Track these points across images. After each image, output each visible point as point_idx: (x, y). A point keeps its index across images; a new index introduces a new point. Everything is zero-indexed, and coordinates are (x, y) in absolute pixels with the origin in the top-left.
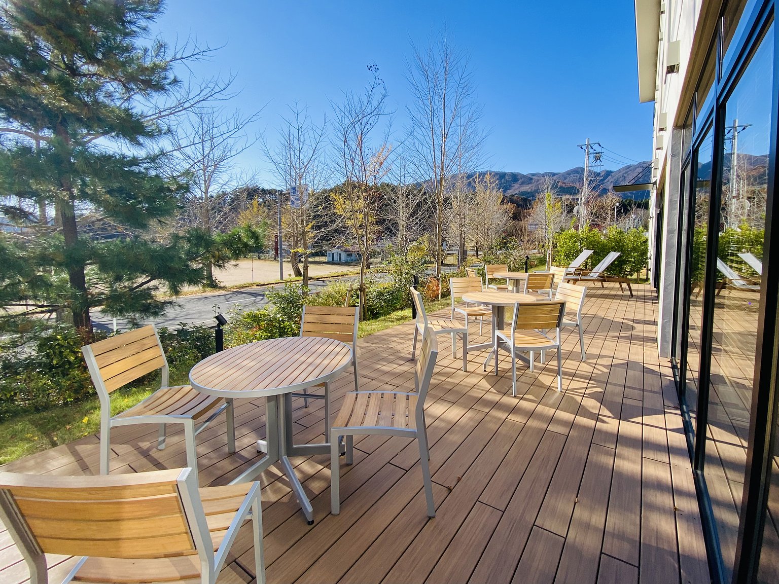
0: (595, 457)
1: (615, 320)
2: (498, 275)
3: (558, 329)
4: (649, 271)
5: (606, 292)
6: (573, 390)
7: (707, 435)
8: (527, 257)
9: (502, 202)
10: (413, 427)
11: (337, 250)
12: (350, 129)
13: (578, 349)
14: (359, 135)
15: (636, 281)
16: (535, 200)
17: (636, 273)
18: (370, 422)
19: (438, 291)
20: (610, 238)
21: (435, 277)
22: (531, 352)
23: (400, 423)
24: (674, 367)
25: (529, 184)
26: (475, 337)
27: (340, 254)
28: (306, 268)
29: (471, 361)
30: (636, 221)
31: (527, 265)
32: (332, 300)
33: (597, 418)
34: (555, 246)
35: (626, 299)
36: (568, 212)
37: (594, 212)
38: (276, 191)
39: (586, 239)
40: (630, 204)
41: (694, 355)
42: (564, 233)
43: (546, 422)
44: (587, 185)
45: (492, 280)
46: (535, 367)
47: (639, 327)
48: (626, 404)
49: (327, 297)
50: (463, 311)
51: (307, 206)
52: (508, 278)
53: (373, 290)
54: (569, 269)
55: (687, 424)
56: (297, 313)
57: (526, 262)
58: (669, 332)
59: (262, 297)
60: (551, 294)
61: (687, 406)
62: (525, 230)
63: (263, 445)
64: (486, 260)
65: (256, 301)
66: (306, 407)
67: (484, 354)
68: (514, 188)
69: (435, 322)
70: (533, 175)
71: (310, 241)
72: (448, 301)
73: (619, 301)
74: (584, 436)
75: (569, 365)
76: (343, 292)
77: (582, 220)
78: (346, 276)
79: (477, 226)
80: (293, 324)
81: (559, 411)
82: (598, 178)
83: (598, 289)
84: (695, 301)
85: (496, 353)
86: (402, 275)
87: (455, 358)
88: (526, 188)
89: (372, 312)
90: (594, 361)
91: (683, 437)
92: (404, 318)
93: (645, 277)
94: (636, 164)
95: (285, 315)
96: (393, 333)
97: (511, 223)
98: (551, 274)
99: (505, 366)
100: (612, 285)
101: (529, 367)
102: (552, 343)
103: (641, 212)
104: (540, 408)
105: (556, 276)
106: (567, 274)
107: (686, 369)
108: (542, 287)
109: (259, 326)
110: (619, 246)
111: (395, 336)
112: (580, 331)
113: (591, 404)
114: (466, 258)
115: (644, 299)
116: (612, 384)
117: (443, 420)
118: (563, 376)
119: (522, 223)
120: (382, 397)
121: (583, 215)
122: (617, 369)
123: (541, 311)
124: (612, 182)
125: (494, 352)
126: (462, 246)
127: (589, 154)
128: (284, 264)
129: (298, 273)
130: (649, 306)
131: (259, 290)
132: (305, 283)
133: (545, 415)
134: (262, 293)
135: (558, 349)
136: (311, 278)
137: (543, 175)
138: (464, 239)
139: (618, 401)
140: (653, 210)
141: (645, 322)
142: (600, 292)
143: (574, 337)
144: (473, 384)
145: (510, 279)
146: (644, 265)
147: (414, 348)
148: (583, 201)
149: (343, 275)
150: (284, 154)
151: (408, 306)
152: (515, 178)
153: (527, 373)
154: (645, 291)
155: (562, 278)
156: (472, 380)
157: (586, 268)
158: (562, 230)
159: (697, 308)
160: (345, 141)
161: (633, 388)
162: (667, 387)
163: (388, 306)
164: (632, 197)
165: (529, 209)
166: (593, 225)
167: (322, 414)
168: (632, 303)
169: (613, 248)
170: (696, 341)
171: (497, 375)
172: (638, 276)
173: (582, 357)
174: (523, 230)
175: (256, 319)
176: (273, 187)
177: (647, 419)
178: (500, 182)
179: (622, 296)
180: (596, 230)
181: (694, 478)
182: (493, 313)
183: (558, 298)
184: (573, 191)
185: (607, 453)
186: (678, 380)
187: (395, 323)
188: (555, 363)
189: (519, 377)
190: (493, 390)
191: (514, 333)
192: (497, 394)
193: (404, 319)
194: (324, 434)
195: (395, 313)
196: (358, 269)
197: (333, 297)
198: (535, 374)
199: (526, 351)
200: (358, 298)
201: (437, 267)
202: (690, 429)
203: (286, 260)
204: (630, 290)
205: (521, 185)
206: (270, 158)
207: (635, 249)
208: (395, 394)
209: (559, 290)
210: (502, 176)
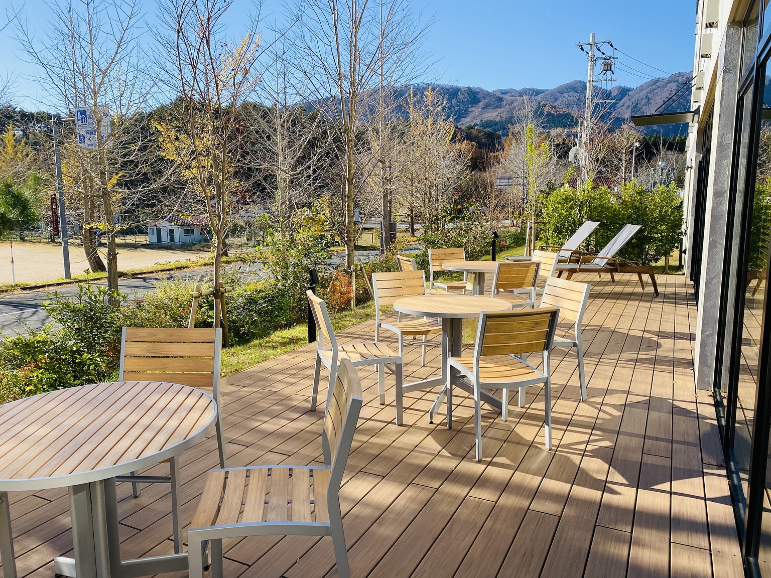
0: (601, 547)
1: (631, 333)
2: (448, 266)
3: (546, 353)
4: (683, 254)
5: (618, 289)
6: (568, 446)
7: (764, 506)
8: (495, 233)
9: (454, 140)
10: (324, 519)
11: (168, 224)
12: (187, 8)
13: (575, 382)
14: (205, 19)
15: (664, 270)
16: (508, 135)
17: (663, 258)
18: (253, 516)
19: (349, 293)
20: (625, 201)
21: (345, 270)
22: (504, 390)
23: (302, 515)
24: (717, 405)
25: (497, 107)
26: (414, 368)
27: (172, 231)
28: (112, 257)
29: (408, 408)
30: (665, 172)
31: (494, 248)
32: (166, 314)
33: (603, 486)
34: (538, 214)
35: (647, 299)
36: (560, 157)
37: (600, 157)
38: (49, 117)
39: (589, 202)
40: (656, 144)
41: (748, 384)
42: (554, 193)
43: (528, 497)
44: (590, 114)
45: (438, 274)
46: (510, 413)
47: (667, 343)
48: (646, 464)
49: (156, 308)
50: (393, 328)
51: (110, 144)
52: (466, 270)
53: (238, 293)
54: (562, 253)
55: (735, 489)
56: (104, 338)
57: (494, 242)
58: (712, 351)
59: (34, 310)
60: (533, 295)
61: (736, 463)
62: (491, 186)
63: (67, 564)
64: (428, 240)
65: (24, 316)
66: (136, 497)
67: (429, 396)
68: (472, 115)
69: (349, 348)
70: (504, 93)
71: (117, 208)
72: (369, 311)
73: (636, 303)
74: (585, 515)
75: (562, 408)
76: (184, 298)
77: (583, 171)
78: (185, 270)
79: (412, 180)
80: (99, 356)
81: (548, 480)
82: (607, 101)
83: (606, 283)
84: (752, 301)
85: (450, 393)
86: (287, 268)
87: (383, 404)
88: (493, 115)
89: (237, 333)
90: (600, 400)
91: (730, 509)
92: (293, 341)
93: (677, 264)
94: (667, 76)
95: (82, 341)
96: (277, 367)
97: (469, 175)
98: (534, 263)
99: (463, 413)
100: (626, 277)
101: (500, 414)
102: (537, 375)
103: (672, 156)
104: (519, 477)
105: (542, 266)
106: (560, 261)
107: (735, 407)
108: (520, 285)
109: (36, 361)
110: (638, 214)
111: (281, 372)
112: (578, 352)
113: (595, 467)
114: (395, 237)
115: (674, 299)
116: (625, 434)
117: (367, 505)
118: (553, 426)
119: (486, 175)
120: (269, 475)
121: (583, 163)
122: (634, 410)
123: (520, 326)
124: (629, 106)
125: (445, 392)
126: (388, 214)
127: (594, 59)
128: (72, 250)
129: (97, 265)
130: (682, 309)
131: (27, 296)
132: (113, 284)
133: (526, 486)
134: (34, 302)
135: (546, 384)
136: (122, 275)
137: (521, 94)
138: (390, 203)
139: (634, 460)
140: (692, 155)
141: (676, 336)
142: (608, 289)
143: (569, 363)
144: (412, 446)
145: (468, 272)
146: (676, 245)
147: (316, 391)
148: (584, 139)
149: (180, 268)
150: (61, 47)
151: (299, 322)
152: (474, 96)
153: (497, 423)
154: (676, 286)
155: (551, 268)
156: (410, 439)
157: (588, 250)
158: (551, 187)
159: (754, 312)
160: (180, 30)
161: (657, 439)
162: (707, 434)
163: (264, 321)
164: (659, 133)
165: (498, 151)
166: (600, 179)
167: (166, 506)
168: (657, 306)
169: (629, 217)
170: (750, 362)
171: (450, 428)
172: (667, 261)
173: (581, 394)
174: (489, 188)
175: (29, 350)
176: (44, 109)
177: (678, 486)
178: (450, 105)
179: (642, 295)
180: (603, 188)
181: (745, 569)
182: (444, 329)
183: (546, 303)
184: (567, 121)
185: (619, 539)
186: (724, 423)
187: (279, 350)
188: (541, 405)
189: (486, 429)
190: (444, 452)
191: (478, 361)
192: (451, 458)
193: (294, 343)
194: (172, 538)
195: (278, 333)
196: (208, 256)
197: (166, 308)
198: (509, 424)
199: (497, 388)
200: (211, 308)
201: (347, 253)
202: (740, 498)
203: (72, 241)
204: (655, 284)
205: (483, 109)
206: (34, 54)
207: (662, 219)
208: (290, 470)
209: (547, 289)
210: (452, 93)
